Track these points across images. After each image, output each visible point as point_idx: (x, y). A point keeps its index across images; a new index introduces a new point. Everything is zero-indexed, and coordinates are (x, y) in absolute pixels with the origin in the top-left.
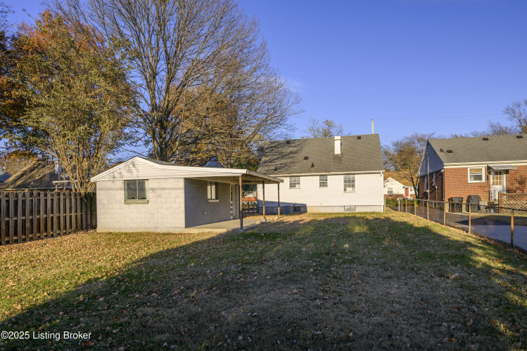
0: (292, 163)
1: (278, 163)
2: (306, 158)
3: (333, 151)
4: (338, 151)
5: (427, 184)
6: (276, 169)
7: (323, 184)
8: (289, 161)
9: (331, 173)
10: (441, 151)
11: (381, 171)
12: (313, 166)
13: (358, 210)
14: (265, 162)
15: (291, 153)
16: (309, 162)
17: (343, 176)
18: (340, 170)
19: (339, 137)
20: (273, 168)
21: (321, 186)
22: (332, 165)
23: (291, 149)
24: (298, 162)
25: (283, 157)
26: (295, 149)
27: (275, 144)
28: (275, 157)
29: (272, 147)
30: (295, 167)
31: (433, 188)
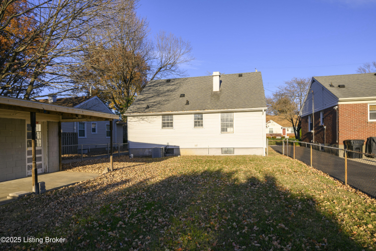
0: (166, 101)
1: (153, 101)
2: (183, 96)
3: (212, 88)
4: (216, 88)
5: (311, 124)
6: (148, 107)
7: (198, 123)
8: (164, 99)
9: (206, 111)
10: (331, 86)
11: (263, 109)
12: (188, 103)
13: (237, 153)
14: (139, 100)
15: (168, 91)
16: (184, 100)
17: (220, 114)
18: (216, 107)
19: (218, 73)
20: (145, 106)
21: (195, 125)
22: (209, 102)
23: (169, 88)
24: (173, 100)
25: (158, 95)
26: (173, 87)
27: (154, 83)
28: (151, 95)
29: (150, 86)
30: (168, 105)
31: (319, 129)
